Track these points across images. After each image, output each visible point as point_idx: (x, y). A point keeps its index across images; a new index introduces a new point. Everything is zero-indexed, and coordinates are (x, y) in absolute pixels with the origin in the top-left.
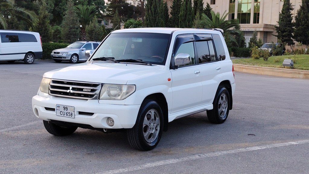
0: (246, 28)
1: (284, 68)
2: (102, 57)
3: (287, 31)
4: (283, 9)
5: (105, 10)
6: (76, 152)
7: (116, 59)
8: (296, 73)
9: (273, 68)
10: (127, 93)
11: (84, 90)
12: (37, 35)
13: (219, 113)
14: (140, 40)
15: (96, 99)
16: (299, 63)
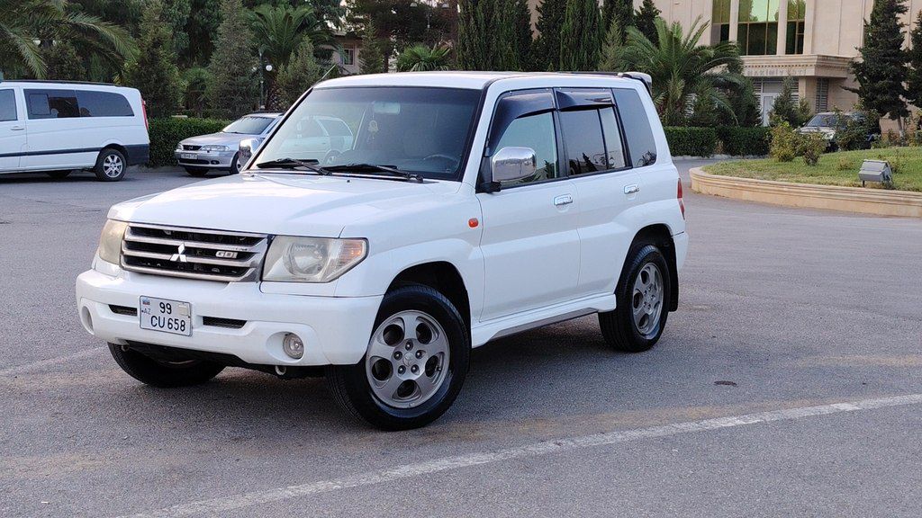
0: (765, 69)
1: (864, 186)
2: (284, 158)
3: (888, 76)
4: (875, 11)
5: (342, 20)
6: (201, 435)
7: (322, 164)
8: (898, 201)
9: (832, 186)
10: (342, 263)
11: (217, 254)
12: (133, 96)
13: (637, 322)
14: (394, 109)
15: (251, 279)
16: (909, 172)
